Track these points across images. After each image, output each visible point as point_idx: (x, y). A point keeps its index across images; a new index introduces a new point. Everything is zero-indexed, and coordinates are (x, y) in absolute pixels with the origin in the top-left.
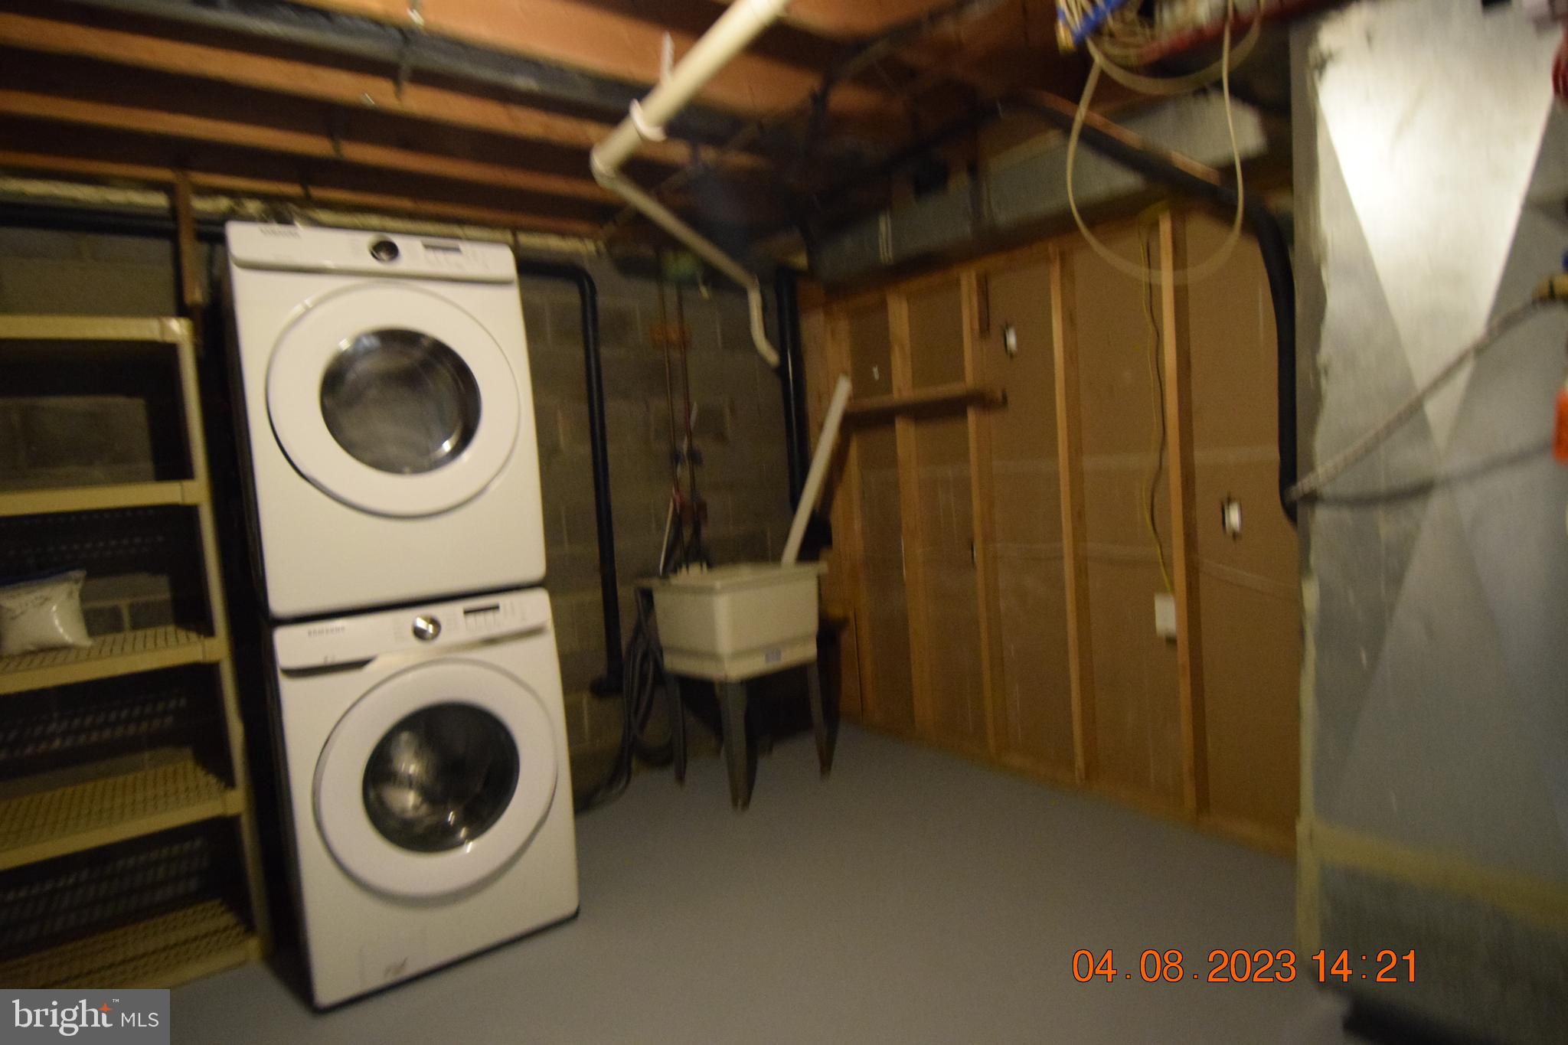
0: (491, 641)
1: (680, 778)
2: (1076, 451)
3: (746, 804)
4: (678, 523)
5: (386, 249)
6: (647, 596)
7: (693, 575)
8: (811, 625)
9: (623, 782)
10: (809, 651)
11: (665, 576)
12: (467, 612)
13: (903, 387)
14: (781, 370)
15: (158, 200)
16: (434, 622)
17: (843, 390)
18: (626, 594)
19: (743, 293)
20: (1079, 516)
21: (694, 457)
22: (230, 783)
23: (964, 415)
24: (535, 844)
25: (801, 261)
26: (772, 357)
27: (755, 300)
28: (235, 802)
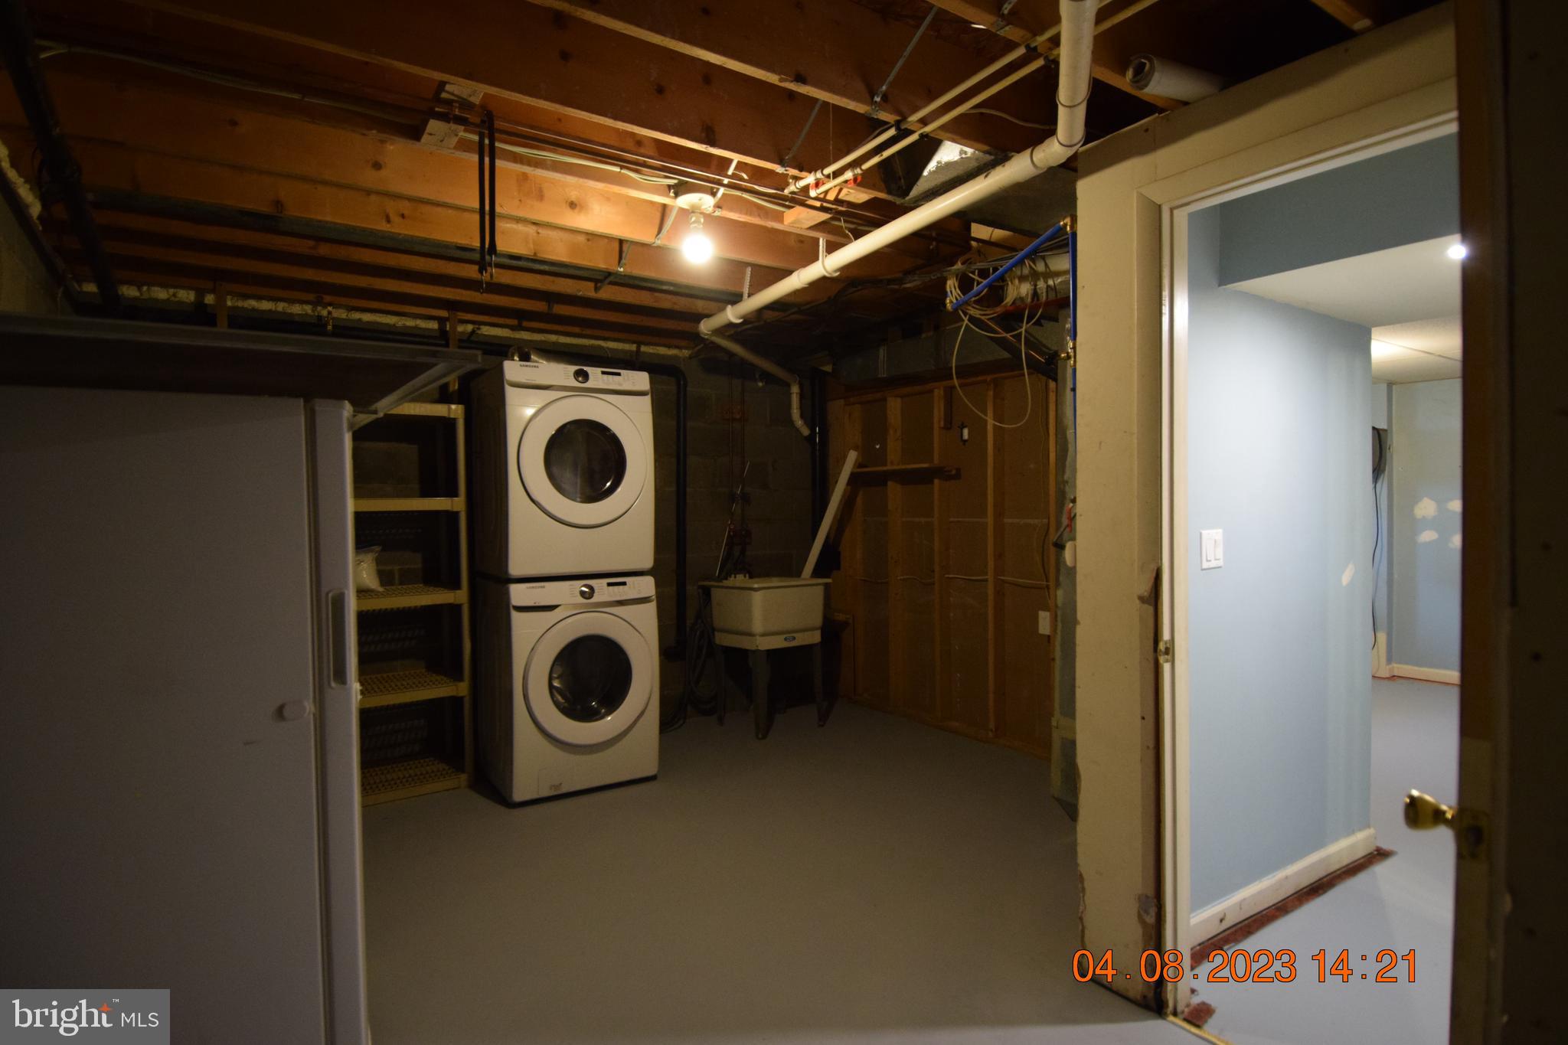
0: (621, 603)
1: (721, 721)
2: (999, 514)
3: (764, 737)
4: (730, 545)
5: (582, 375)
6: (707, 592)
7: (740, 580)
8: (818, 620)
9: (681, 722)
10: (815, 637)
11: (720, 579)
12: (609, 584)
13: (894, 461)
14: (810, 439)
15: (434, 325)
16: (591, 588)
17: (852, 457)
18: (691, 589)
19: (788, 386)
20: (999, 556)
21: (745, 498)
22: (460, 679)
23: (932, 482)
24: (638, 725)
25: (828, 368)
26: (806, 432)
27: (795, 389)
28: (462, 689)
